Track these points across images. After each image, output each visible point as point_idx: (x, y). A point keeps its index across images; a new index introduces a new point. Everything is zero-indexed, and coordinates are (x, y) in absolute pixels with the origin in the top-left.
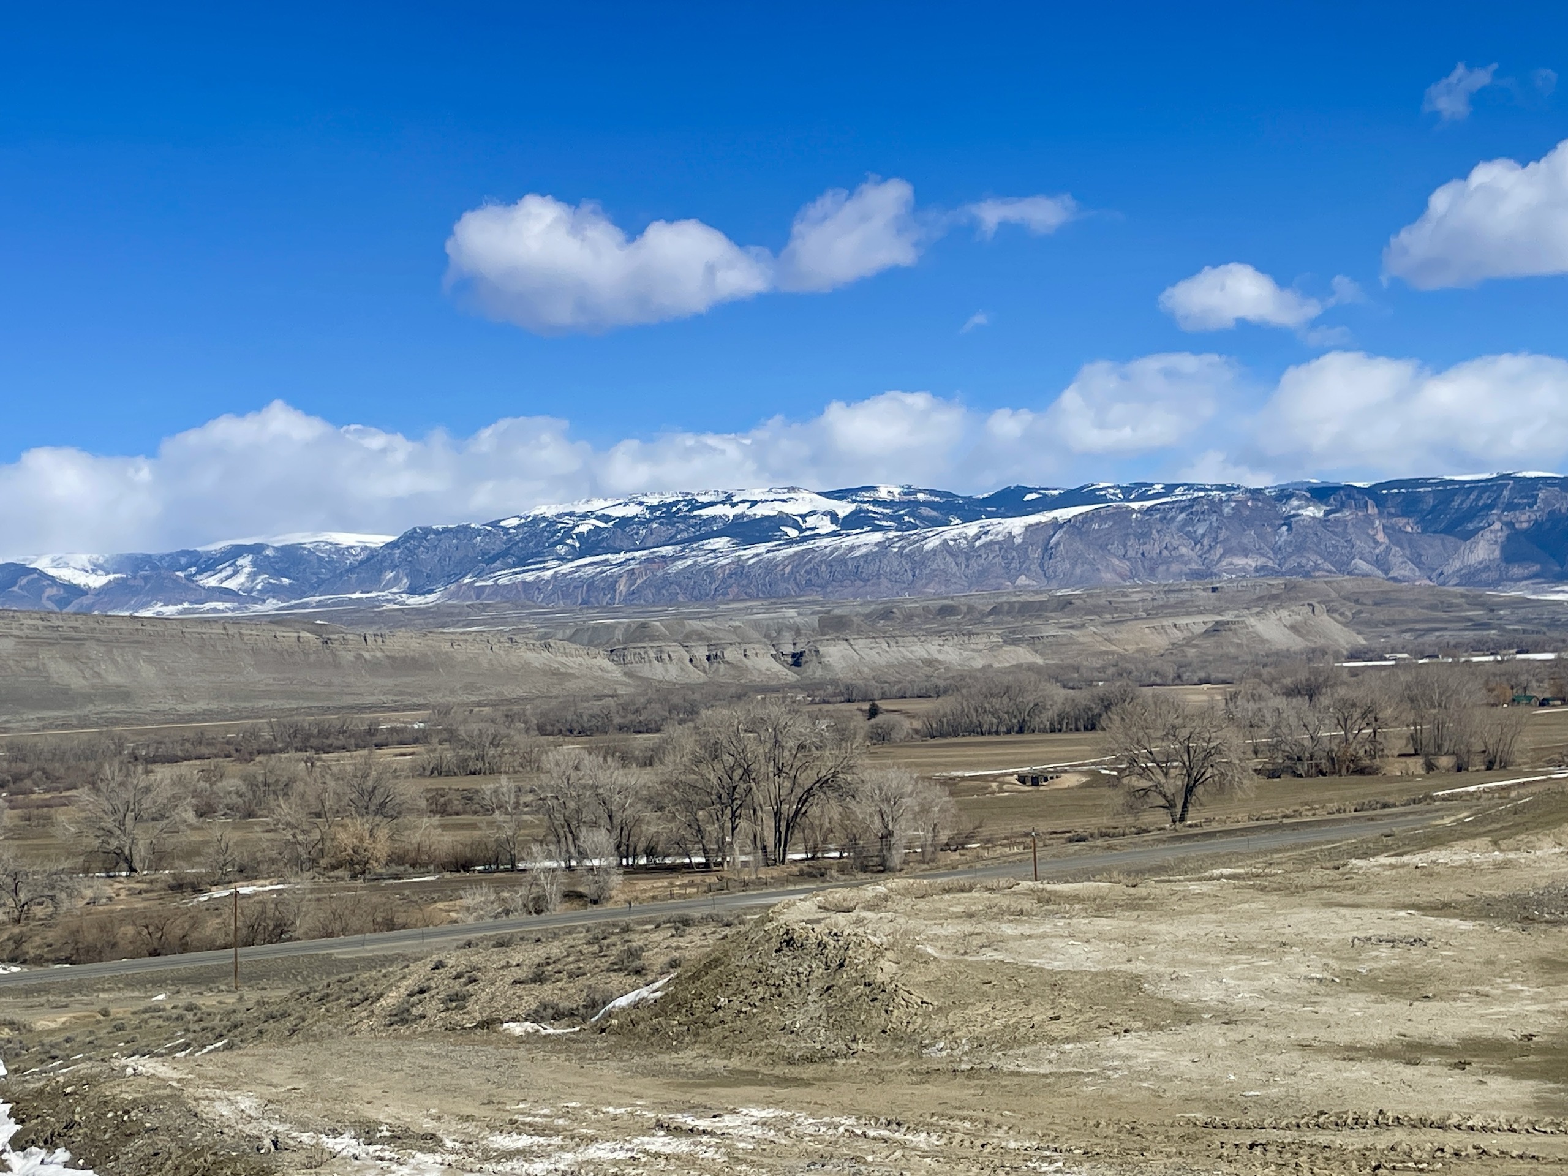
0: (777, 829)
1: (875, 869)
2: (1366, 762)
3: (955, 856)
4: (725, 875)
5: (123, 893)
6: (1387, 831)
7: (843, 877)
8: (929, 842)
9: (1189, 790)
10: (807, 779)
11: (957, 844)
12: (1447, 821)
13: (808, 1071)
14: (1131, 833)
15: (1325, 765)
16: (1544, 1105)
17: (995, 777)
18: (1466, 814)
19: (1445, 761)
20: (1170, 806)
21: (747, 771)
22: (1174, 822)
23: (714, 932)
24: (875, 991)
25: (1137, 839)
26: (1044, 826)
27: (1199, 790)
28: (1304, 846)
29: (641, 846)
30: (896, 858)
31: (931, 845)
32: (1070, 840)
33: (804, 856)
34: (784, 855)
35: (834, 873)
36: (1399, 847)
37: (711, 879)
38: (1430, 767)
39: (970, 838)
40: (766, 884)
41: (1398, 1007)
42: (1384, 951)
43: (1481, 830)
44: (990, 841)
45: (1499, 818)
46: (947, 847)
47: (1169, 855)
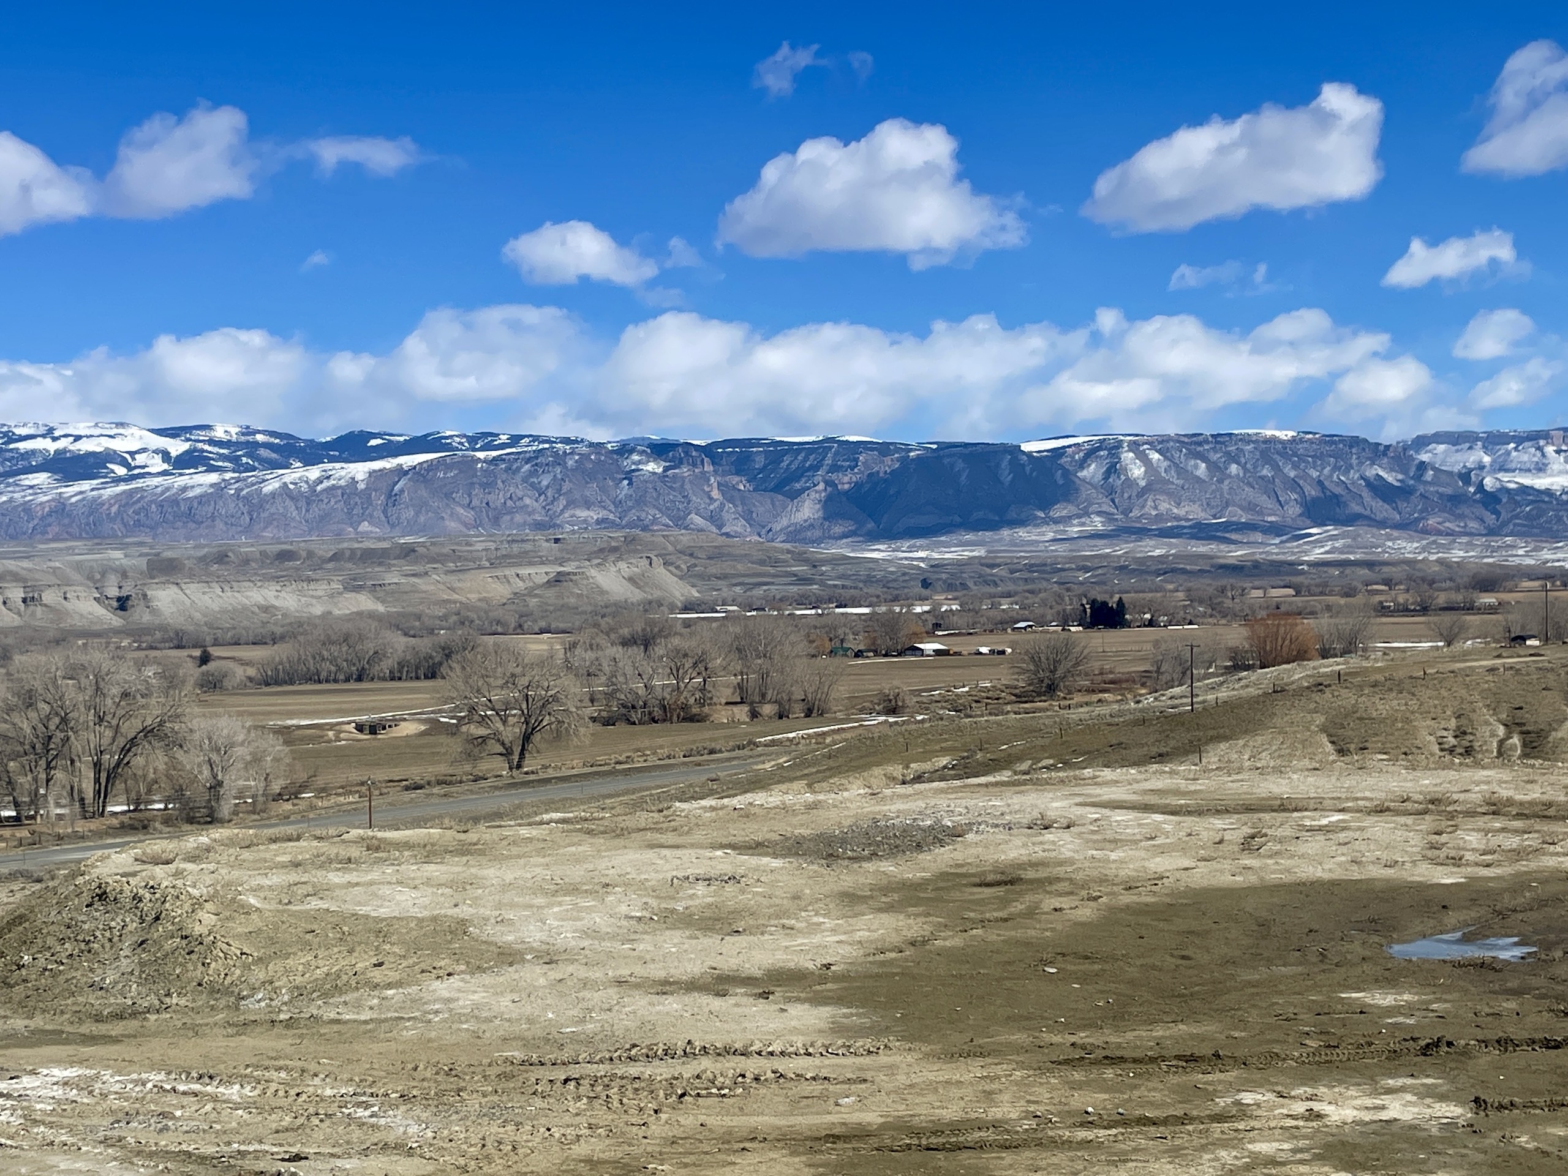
0: (97, 780)
1: (202, 820)
2: (695, 710)
3: (288, 806)
4: (38, 828)
6: (714, 776)
7: (168, 829)
8: (261, 792)
9: (527, 738)
10: (131, 728)
11: (292, 793)
12: (768, 766)
13: (116, 1029)
14: (469, 780)
15: (657, 713)
16: (838, 1029)
17: (331, 726)
18: (785, 759)
19: (768, 709)
20: (507, 753)
21: (64, 720)
22: (511, 768)
23: (23, 889)
24: (192, 944)
25: (473, 786)
26: (380, 775)
27: (537, 737)
28: (634, 791)
30: (225, 809)
31: (263, 795)
32: (407, 788)
33: (125, 808)
34: (104, 806)
35: (157, 825)
36: (723, 791)
37: (23, 833)
38: (754, 715)
39: (304, 787)
40: (83, 837)
41: (710, 941)
42: (701, 889)
43: (798, 774)
44: (323, 791)
45: (815, 762)
46: (280, 797)
47: (505, 802)
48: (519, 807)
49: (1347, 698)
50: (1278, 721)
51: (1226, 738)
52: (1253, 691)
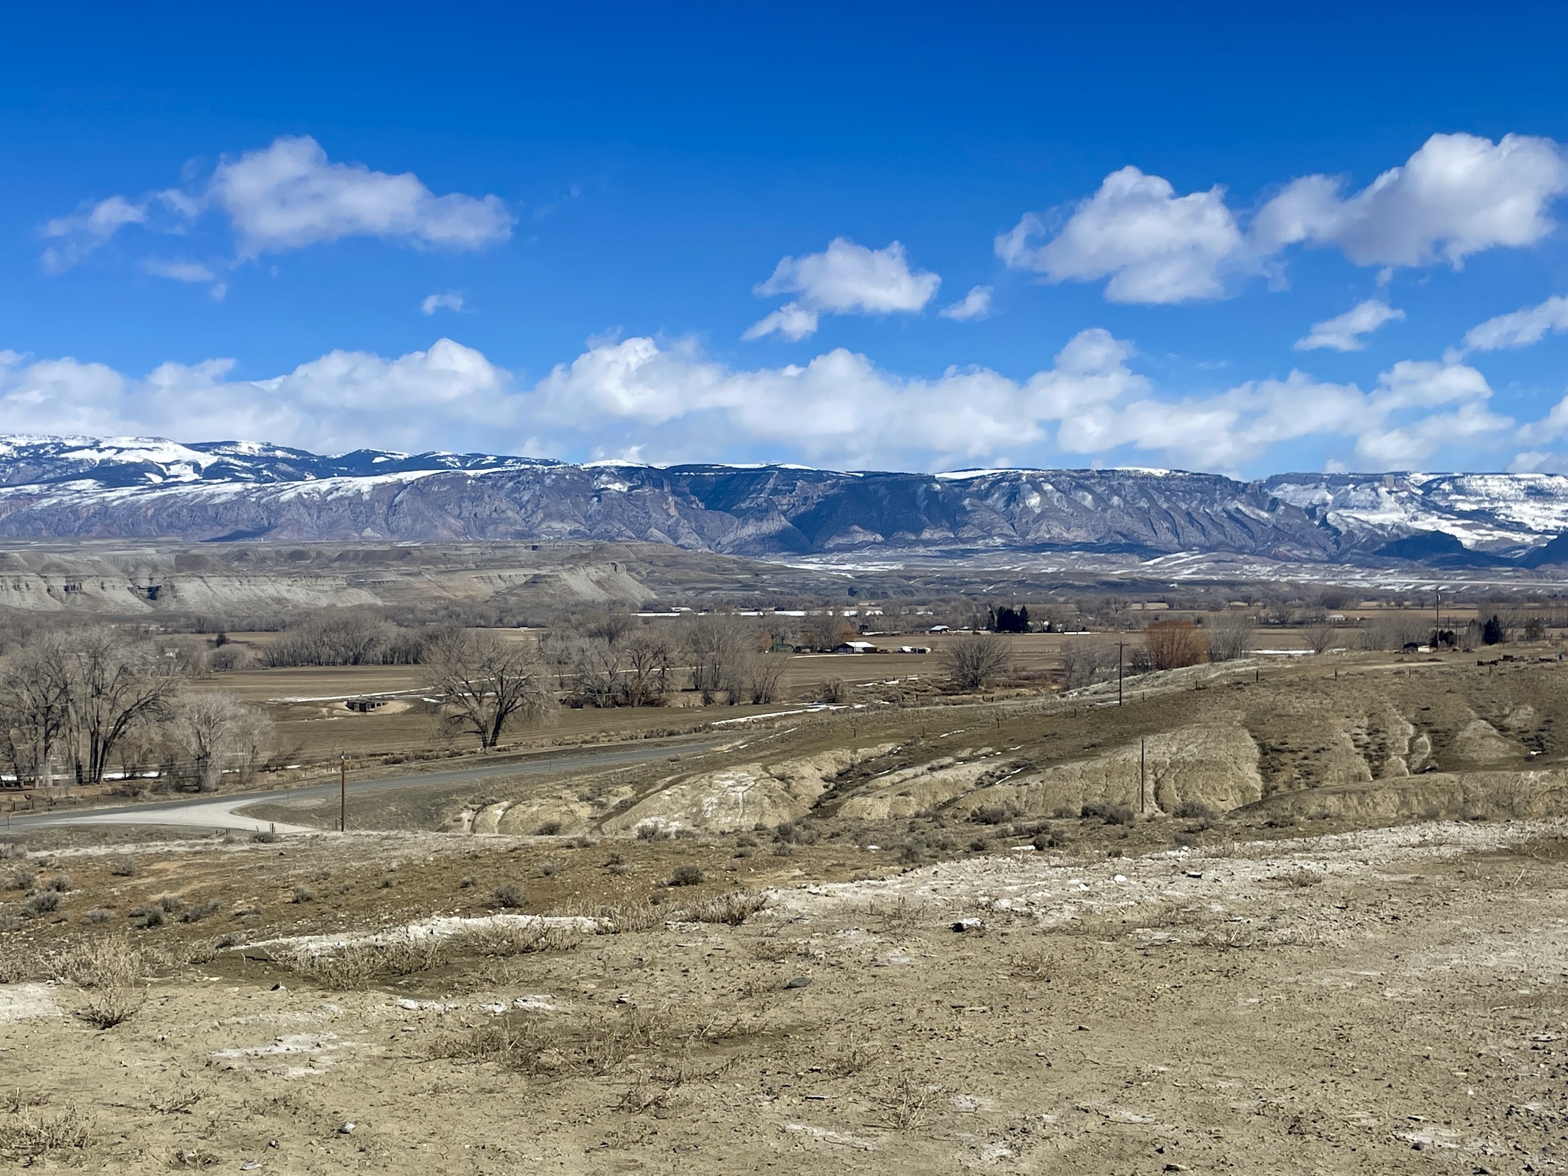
0: (94, 749)
1: (191, 789)
2: (655, 695)
3: (272, 777)
4: (33, 793)
6: (673, 756)
7: (156, 797)
8: (248, 763)
9: (500, 718)
10: (126, 700)
11: (277, 765)
12: (725, 748)
14: (444, 756)
15: (621, 698)
17: (326, 704)
18: (740, 742)
19: (720, 696)
20: (483, 731)
21: (64, 691)
22: (485, 746)
25: (449, 762)
26: (364, 749)
27: (510, 717)
28: (599, 769)
30: (212, 779)
31: (249, 766)
32: (387, 762)
33: (120, 776)
34: (100, 774)
35: (146, 793)
36: (683, 771)
37: (19, 798)
38: (708, 701)
39: (290, 759)
40: (75, 803)
43: (753, 756)
44: (309, 763)
45: (768, 746)
46: (266, 768)
47: (477, 777)
48: (490, 782)
49: (1265, 696)
50: (1201, 716)
51: (1154, 731)
52: (1173, 688)
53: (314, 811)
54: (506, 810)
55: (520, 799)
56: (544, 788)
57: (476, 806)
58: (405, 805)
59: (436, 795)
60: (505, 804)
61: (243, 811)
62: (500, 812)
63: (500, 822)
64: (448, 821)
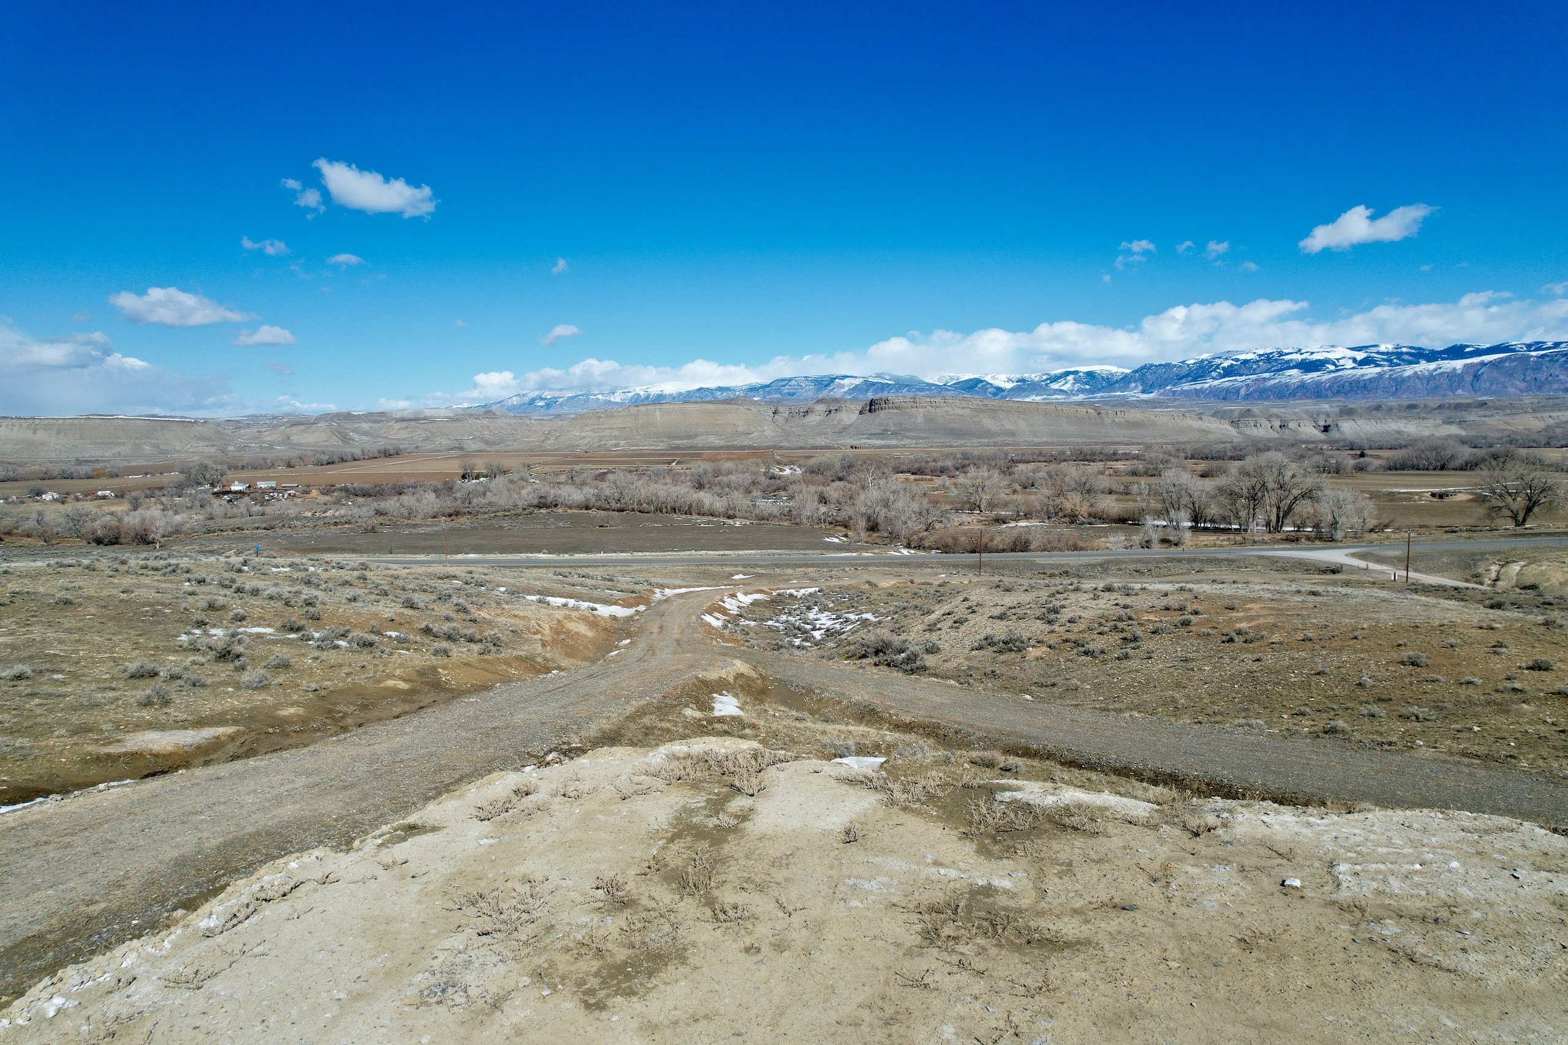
0: (1278, 515)
1: (1328, 540)
3: (1374, 536)
5: (975, 521)
7: (1309, 543)
9: (1529, 510)
10: (1296, 492)
11: (1378, 529)
14: (1486, 530)
17: (1417, 493)
20: (1514, 517)
21: (1264, 486)
22: (1516, 525)
25: (1489, 534)
26: (1434, 523)
27: (1536, 509)
29: (1208, 519)
30: (1339, 535)
31: (1361, 529)
32: (1447, 532)
33: (1292, 529)
34: (1281, 528)
35: (1303, 540)
39: (1386, 526)
40: (1264, 543)
44: (1399, 529)
46: (1371, 531)
47: (1504, 545)
48: (1514, 549)
53: (1395, 558)
54: (1523, 566)
55: (1533, 561)
56: (1553, 555)
57: (1501, 563)
58: (1453, 559)
59: (1475, 554)
60: (1523, 563)
61: (1353, 555)
62: (1518, 568)
63: (1517, 574)
64: (1481, 570)
